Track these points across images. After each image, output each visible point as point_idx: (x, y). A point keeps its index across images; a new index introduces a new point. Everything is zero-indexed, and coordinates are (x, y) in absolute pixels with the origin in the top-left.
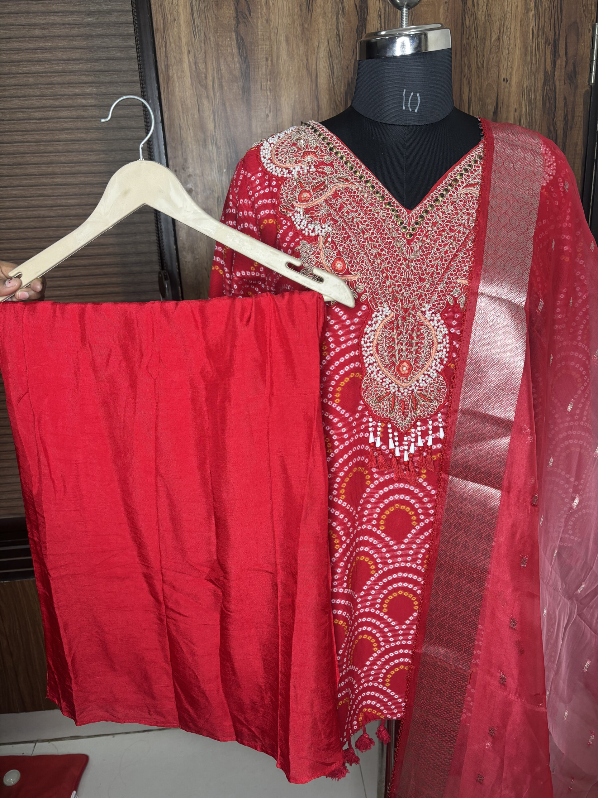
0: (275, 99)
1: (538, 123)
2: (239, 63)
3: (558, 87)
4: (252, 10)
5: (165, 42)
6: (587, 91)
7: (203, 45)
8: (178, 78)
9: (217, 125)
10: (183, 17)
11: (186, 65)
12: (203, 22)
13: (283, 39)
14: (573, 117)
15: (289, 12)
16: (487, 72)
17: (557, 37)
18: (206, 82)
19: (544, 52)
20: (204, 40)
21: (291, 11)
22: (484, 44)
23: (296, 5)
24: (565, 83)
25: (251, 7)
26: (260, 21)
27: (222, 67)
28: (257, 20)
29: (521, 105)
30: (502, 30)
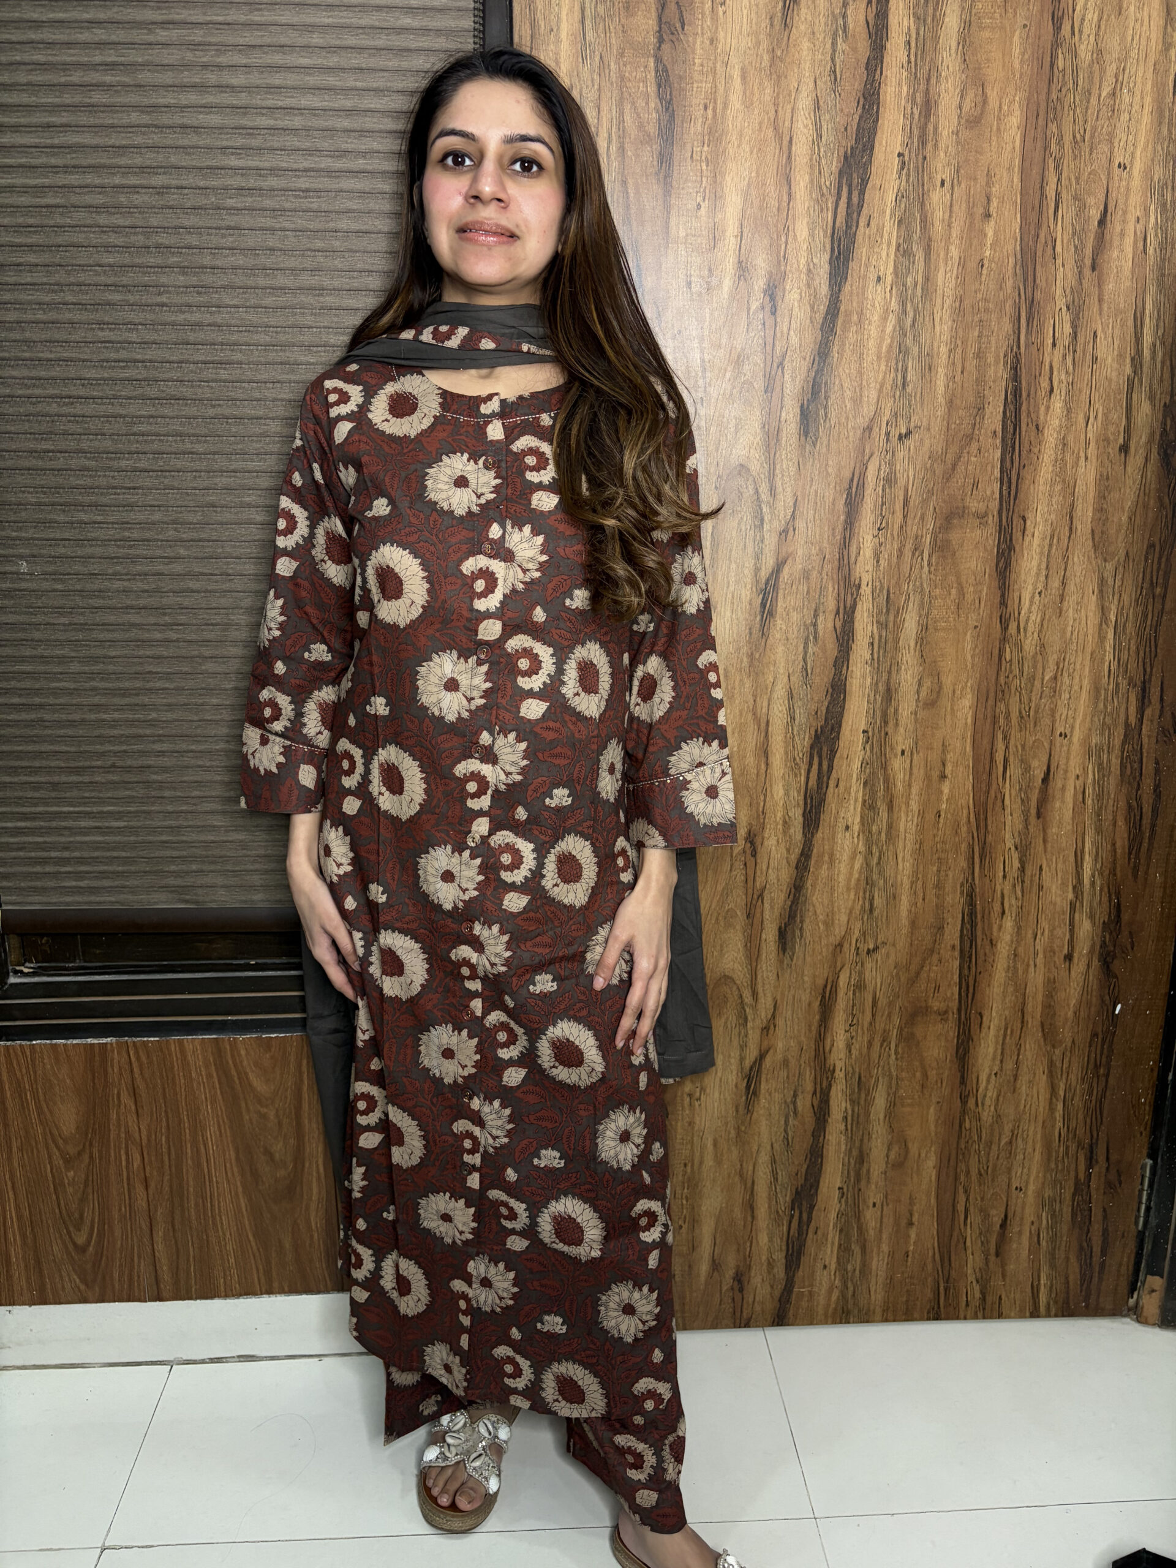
0: (715, 177)
2: (657, 112)
4: (686, 21)
7: (596, 77)
10: (567, 25)
12: (599, 36)
13: (736, 73)
15: (751, 27)
16: (1091, 150)
20: (600, 70)
21: (754, 26)
22: (1088, 101)
23: (763, 17)
25: (686, 16)
26: (698, 41)
27: (627, 117)
28: (695, 39)
29: (1147, 211)
30: (1121, 78)
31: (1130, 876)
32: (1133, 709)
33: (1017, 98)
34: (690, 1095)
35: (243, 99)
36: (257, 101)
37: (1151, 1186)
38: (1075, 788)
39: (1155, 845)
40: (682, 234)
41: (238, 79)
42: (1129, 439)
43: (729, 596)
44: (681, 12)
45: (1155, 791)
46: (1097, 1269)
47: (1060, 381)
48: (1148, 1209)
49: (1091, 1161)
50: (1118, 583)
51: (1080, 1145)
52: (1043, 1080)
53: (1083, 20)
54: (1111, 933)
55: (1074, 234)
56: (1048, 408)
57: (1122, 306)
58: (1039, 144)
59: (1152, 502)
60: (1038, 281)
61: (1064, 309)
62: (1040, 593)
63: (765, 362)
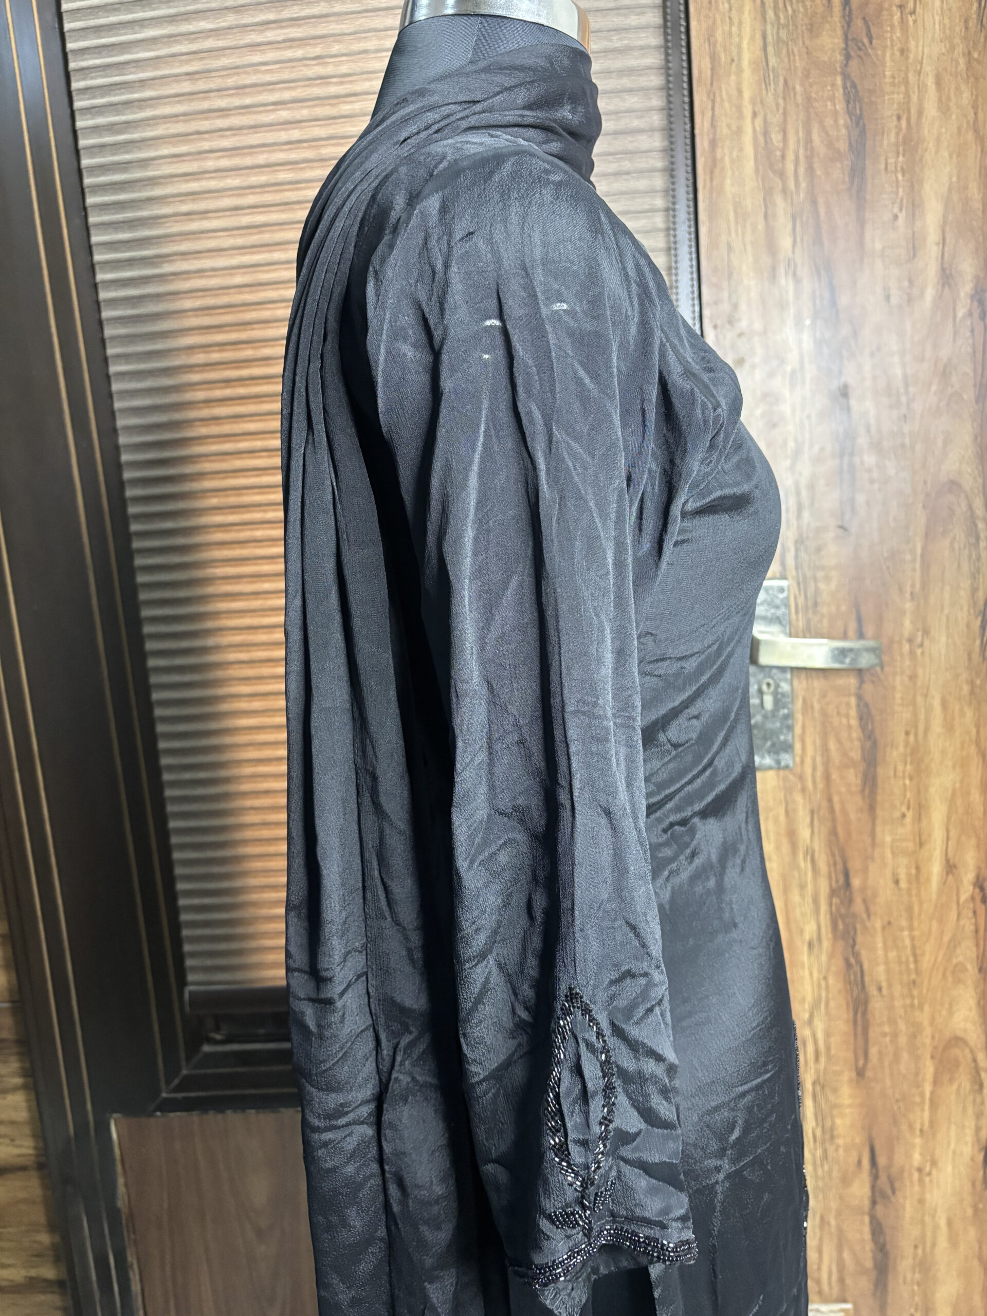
0: (912, 186)
2: (847, 127)
4: (874, 35)
5: (713, 101)
7: (781, 102)
8: (732, 161)
9: (798, 240)
10: (748, 53)
11: (748, 138)
12: (782, 61)
13: (930, 82)
15: (944, 32)
18: (784, 164)
20: (784, 92)
21: (948, 32)
23: (957, 20)
25: (874, 30)
26: (888, 53)
27: (816, 137)
28: (884, 52)
34: (920, 1170)
40: (878, 246)
43: (944, 620)
44: (869, 27)
63: (975, 370)
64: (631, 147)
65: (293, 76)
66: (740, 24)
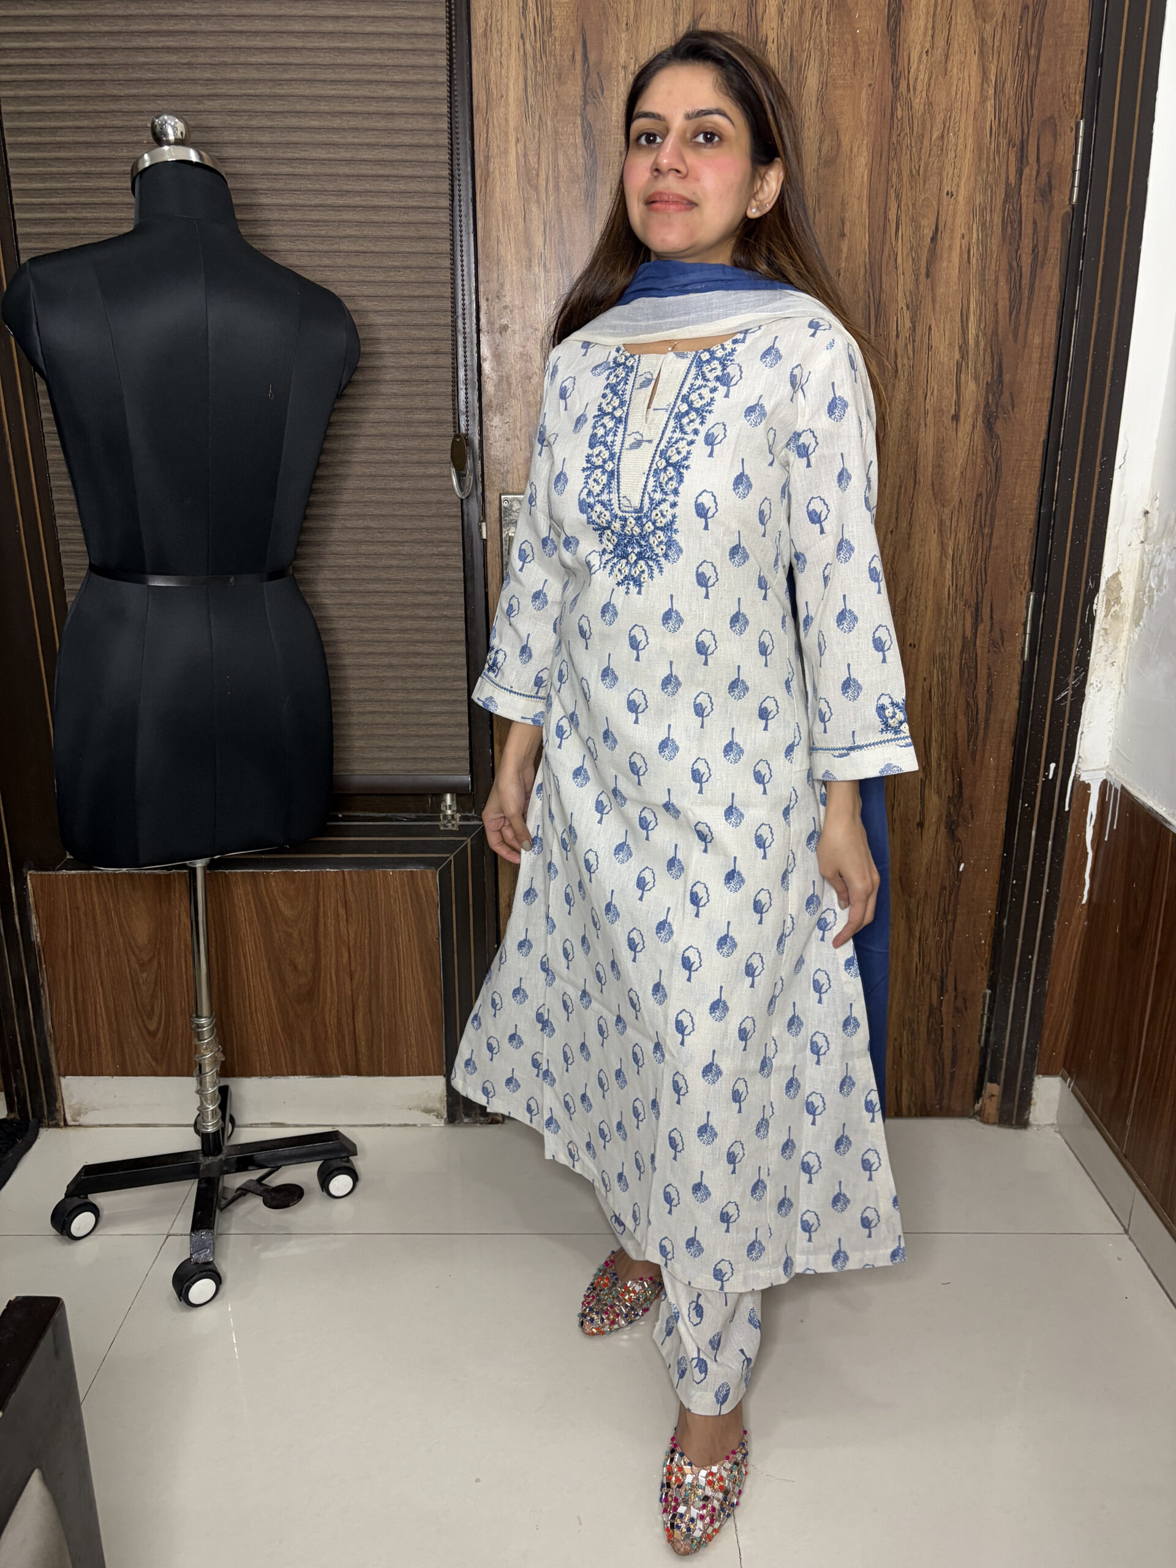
1: (995, 256)
2: (584, 158)
3: (1024, 206)
4: (605, 88)
5: (488, 126)
6: (1067, 212)
7: (537, 132)
8: (501, 175)
9: (548, 239)
10: (514, 94)
11: (512, 158)
12: (538, 101)
14: (1046, 251)
16: (924, 181)
17: (1025, 137)
18: (537, 181)
19: (1006, 156)
20: (539, 125)
22: (922, 144)
24: (1035, 201)
26: (615, 103)
27: (561, 162)
28: (612, 101)
29: (970, 229)
30: (947, 124)
31: (969, 760)
32: (968, 626)
33: (865, 142)
35: (269, 152)
36: (280, 153)
37: (991, 1010)
38: (923, 688)
39: (990, 735)
41: (266, 138)
42: (959, 411)
44: (601, 81)
45: (988, 691)
46: (948, 1076)
47: (903, 365)
48: (988, 1030)
49: (942, 991)
50: (954, 524)
51: (933, 977)
52: (902, 924)
53: (916, 79)
54: (955, 806)
55: (911, 249)
56: (894, 385)
57: (951, 305)
58: (883, 178)
59: (979, 460)
60: (884, 286)
61: (905, 308)
62: (892, 532)
64: (423, 157)
65: (169, 76)
66: (508, 68)
